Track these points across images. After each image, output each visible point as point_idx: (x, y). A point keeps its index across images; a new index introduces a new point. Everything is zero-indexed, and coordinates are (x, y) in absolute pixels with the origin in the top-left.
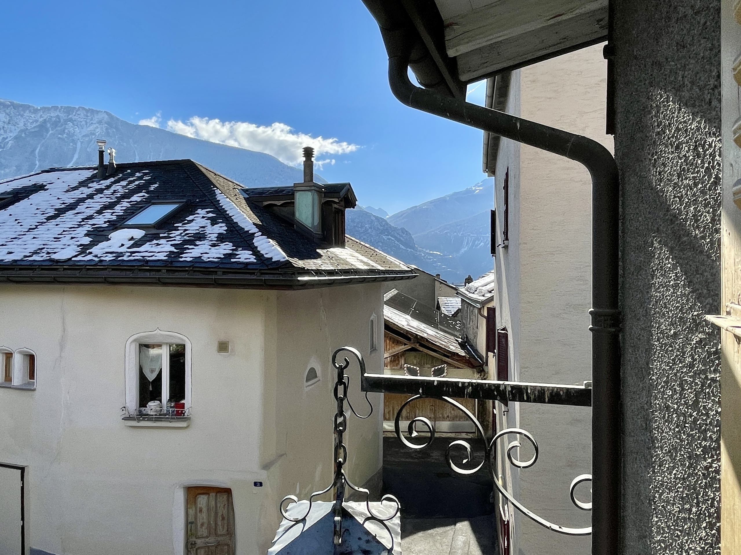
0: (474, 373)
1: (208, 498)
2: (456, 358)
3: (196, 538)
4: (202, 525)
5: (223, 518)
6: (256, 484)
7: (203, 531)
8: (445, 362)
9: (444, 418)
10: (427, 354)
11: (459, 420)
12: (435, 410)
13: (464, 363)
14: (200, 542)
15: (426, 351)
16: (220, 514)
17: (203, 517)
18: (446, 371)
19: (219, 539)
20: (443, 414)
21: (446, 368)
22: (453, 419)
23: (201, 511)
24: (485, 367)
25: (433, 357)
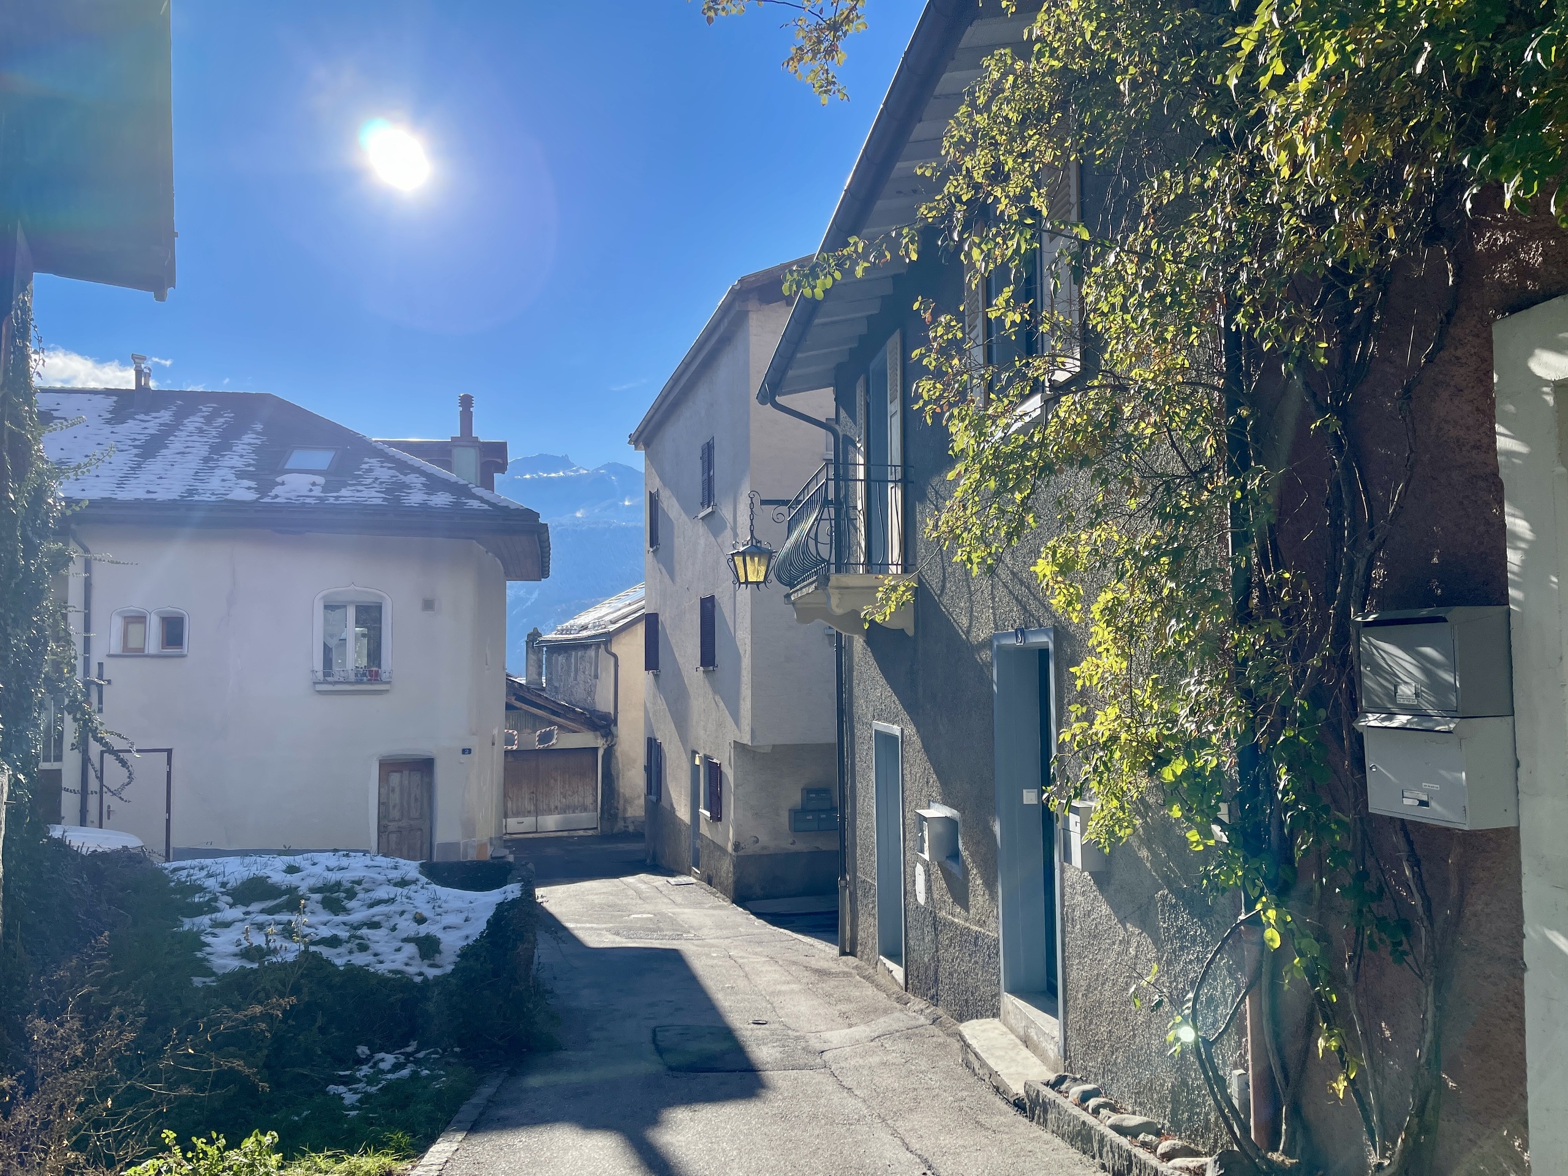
0: (597, 738)
1: (402, 777)
2: (571, 716)
3: (389, 821)
4: (394, 807)
5: (416, 800)
6: (464, 751)
7: (395, 813)
8: (554, 724)
9: (550, 810)
10: (527, 712)
11: (574, 812)
12: (537, 800)
13: (582, 724)
14: (393, 826)
15: (525, 707)
16: (413, 796)
17: (395, 798)
18: (556, 737)
19: (412, 822)
20: (549, 805)
21: (556, 732)
22: (563, 810)
23: (393, 791)
24: (613, 728)
25: (535, 716)
